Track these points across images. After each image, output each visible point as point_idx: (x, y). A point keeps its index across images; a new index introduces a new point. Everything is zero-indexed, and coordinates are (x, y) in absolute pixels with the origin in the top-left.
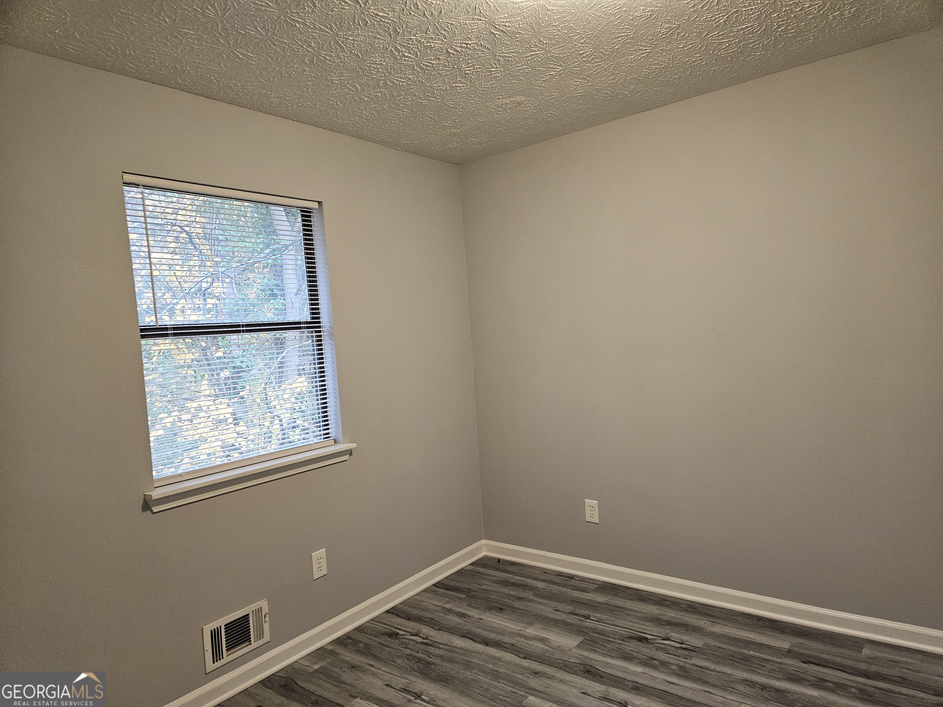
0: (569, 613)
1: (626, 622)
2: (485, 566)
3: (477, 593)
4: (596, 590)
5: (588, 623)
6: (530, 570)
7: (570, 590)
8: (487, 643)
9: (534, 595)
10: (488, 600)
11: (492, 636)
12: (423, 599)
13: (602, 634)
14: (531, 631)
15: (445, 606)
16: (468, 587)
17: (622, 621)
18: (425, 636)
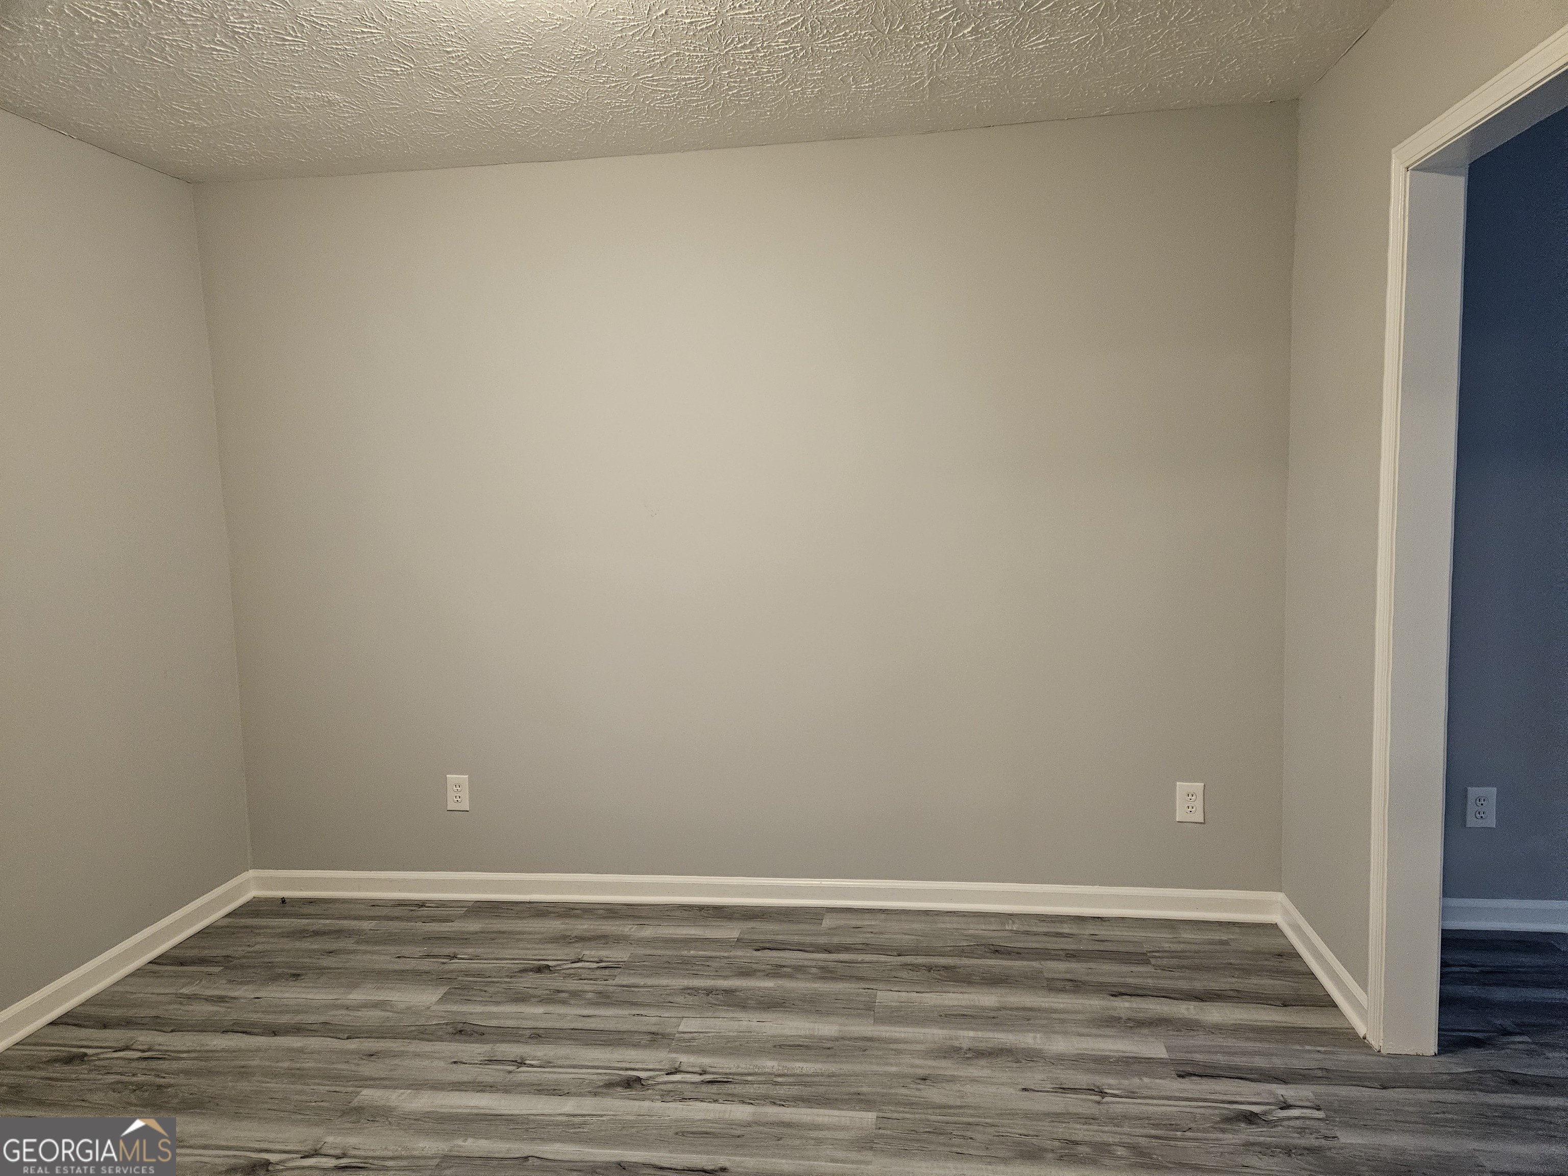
0: (421, 957)
1: (516, 951)
2: (256, 914)
3: (244, 960)
4: (464, 916)
5: (455, 965)
6: (346, 906)
7: (420, 924)
8: (274, 1031)
9: (357, 943)
10: (270, 966)
11: (284, 1019)
12: (128, 988)
13: (479, 975)
14: (357, 996)
15: (181, 991)
16: (225, 953)
17: (510, 951)
18: (145, 1047)
